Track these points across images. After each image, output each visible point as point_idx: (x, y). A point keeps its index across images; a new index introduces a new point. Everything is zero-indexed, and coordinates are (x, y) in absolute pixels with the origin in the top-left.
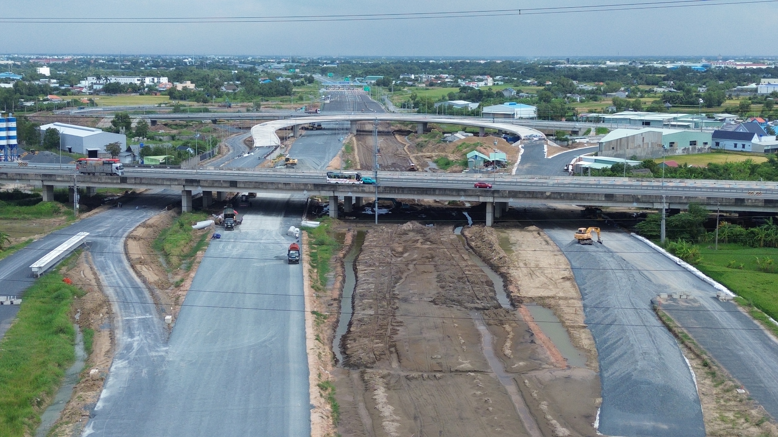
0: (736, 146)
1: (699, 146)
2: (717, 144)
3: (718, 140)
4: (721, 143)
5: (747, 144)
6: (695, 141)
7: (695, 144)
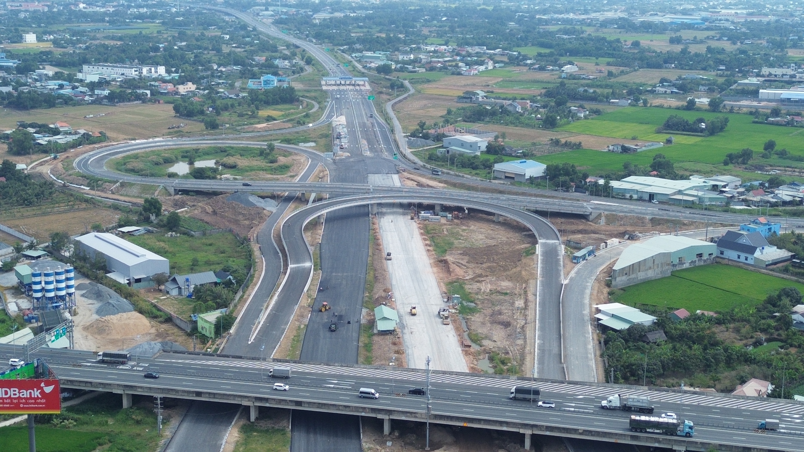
0: (739, 257)
1: (705, 257)
2: (722, 253)
3: (722, 249)
4: (725, 253)
5: (749, 256)
6: (702, 254)
7: (701, 256)
